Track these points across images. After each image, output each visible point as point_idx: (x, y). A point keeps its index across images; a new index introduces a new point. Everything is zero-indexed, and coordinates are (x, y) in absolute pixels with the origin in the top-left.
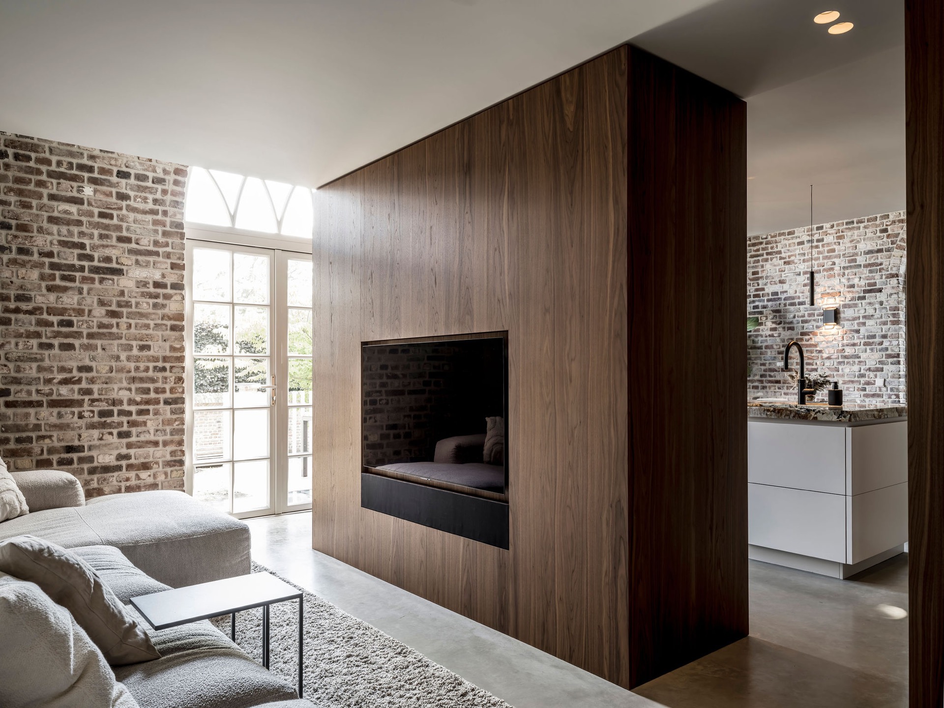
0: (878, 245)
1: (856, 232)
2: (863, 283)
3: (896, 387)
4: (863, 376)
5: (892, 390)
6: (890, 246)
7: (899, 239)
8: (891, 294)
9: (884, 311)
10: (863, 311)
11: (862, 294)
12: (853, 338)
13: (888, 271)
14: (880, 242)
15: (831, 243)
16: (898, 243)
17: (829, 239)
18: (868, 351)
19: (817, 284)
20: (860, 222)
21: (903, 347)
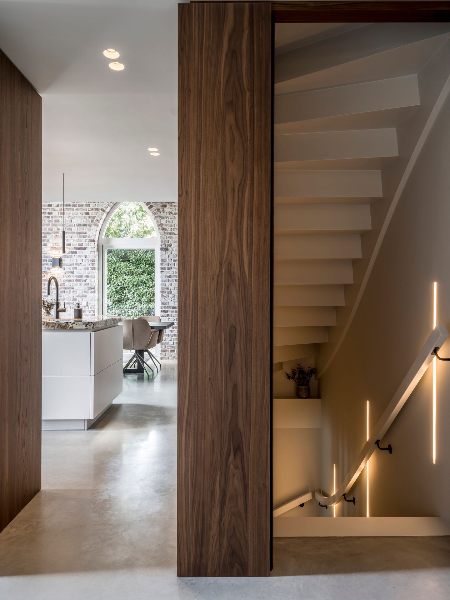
0: (84, 222)
1: (72, 212)
2: (75, 243)
3: (93, 306)
4: (75, 300)
5: (91, 308)
6: (91, 223)
7: (95, 220)
8: (91, 252)
9: (87, 261)
10: (75, 261)
11: (75, 250)
12: (69, 276)
13: (89, 238)
14: (85, 220)
15: (57, 216)
16: (95, 222)
17: (55, 213)
18: (78, 285)
19: (48, 241)
20: (74, 206)
21: (97, 283)
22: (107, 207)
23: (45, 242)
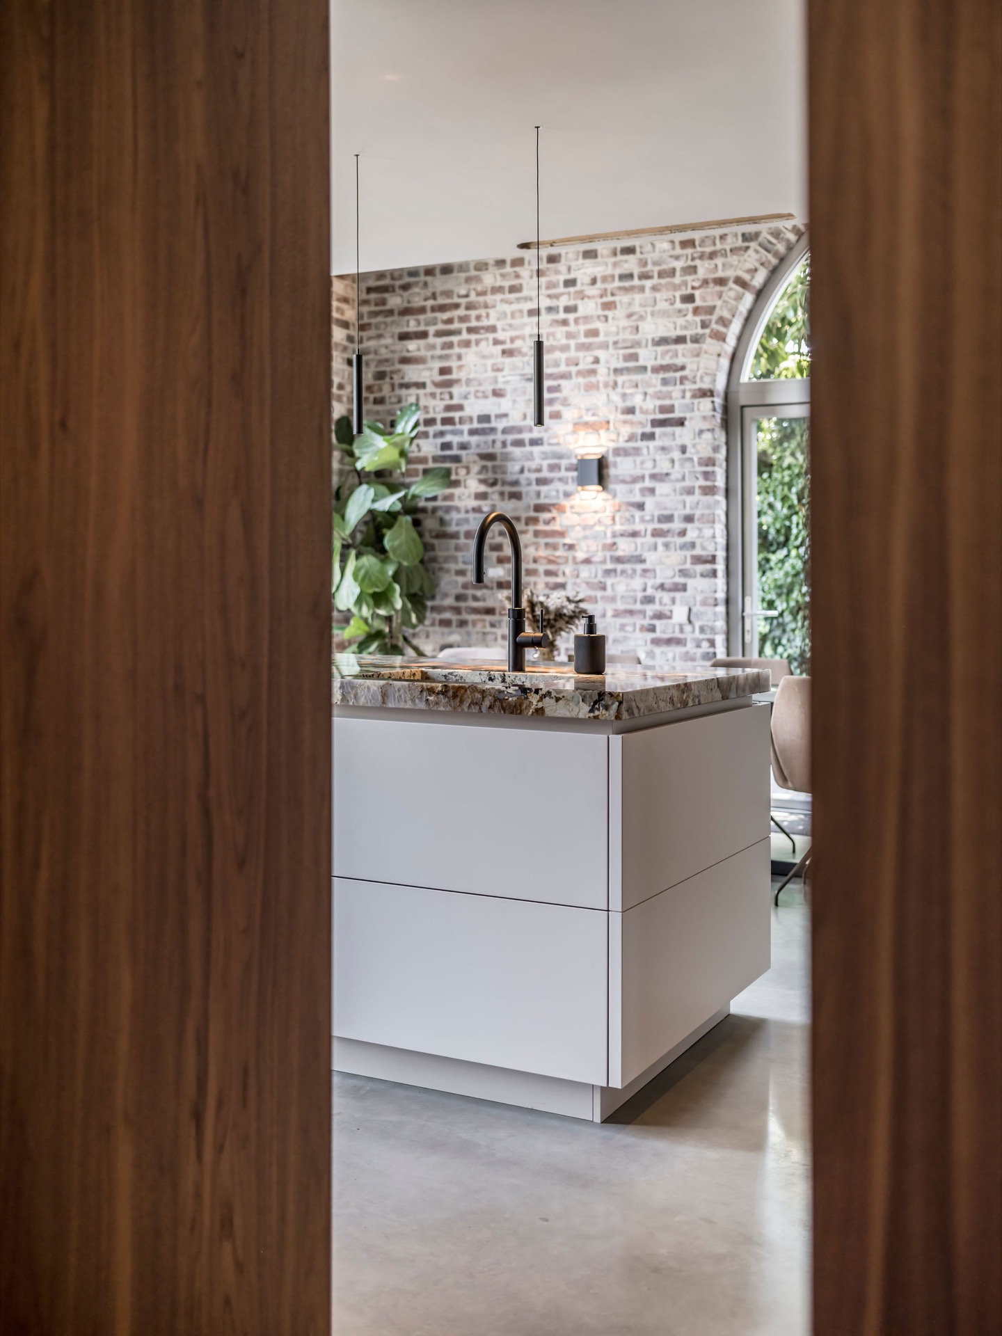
0: (678, 328)
1: (638, 297)
2: (651, 404)
3: (710, 624)
4: (649, 600)
5: (702, 630)
6: (700, 331)
7: (714, 318)
8: (701, 432)
9: (688, 465)
10: (649, 464)
11: (649, 429)
12: (632, 520)
13: (695, 383)
14: (681, 321)
15: (592, 317)
16: (714, 326)
17: (588, 307)
18: (660, 548)
19: (565, 402)
20: (645, 276)
21: (721, 541)
22: (756, 270)
23: (557, 407)
